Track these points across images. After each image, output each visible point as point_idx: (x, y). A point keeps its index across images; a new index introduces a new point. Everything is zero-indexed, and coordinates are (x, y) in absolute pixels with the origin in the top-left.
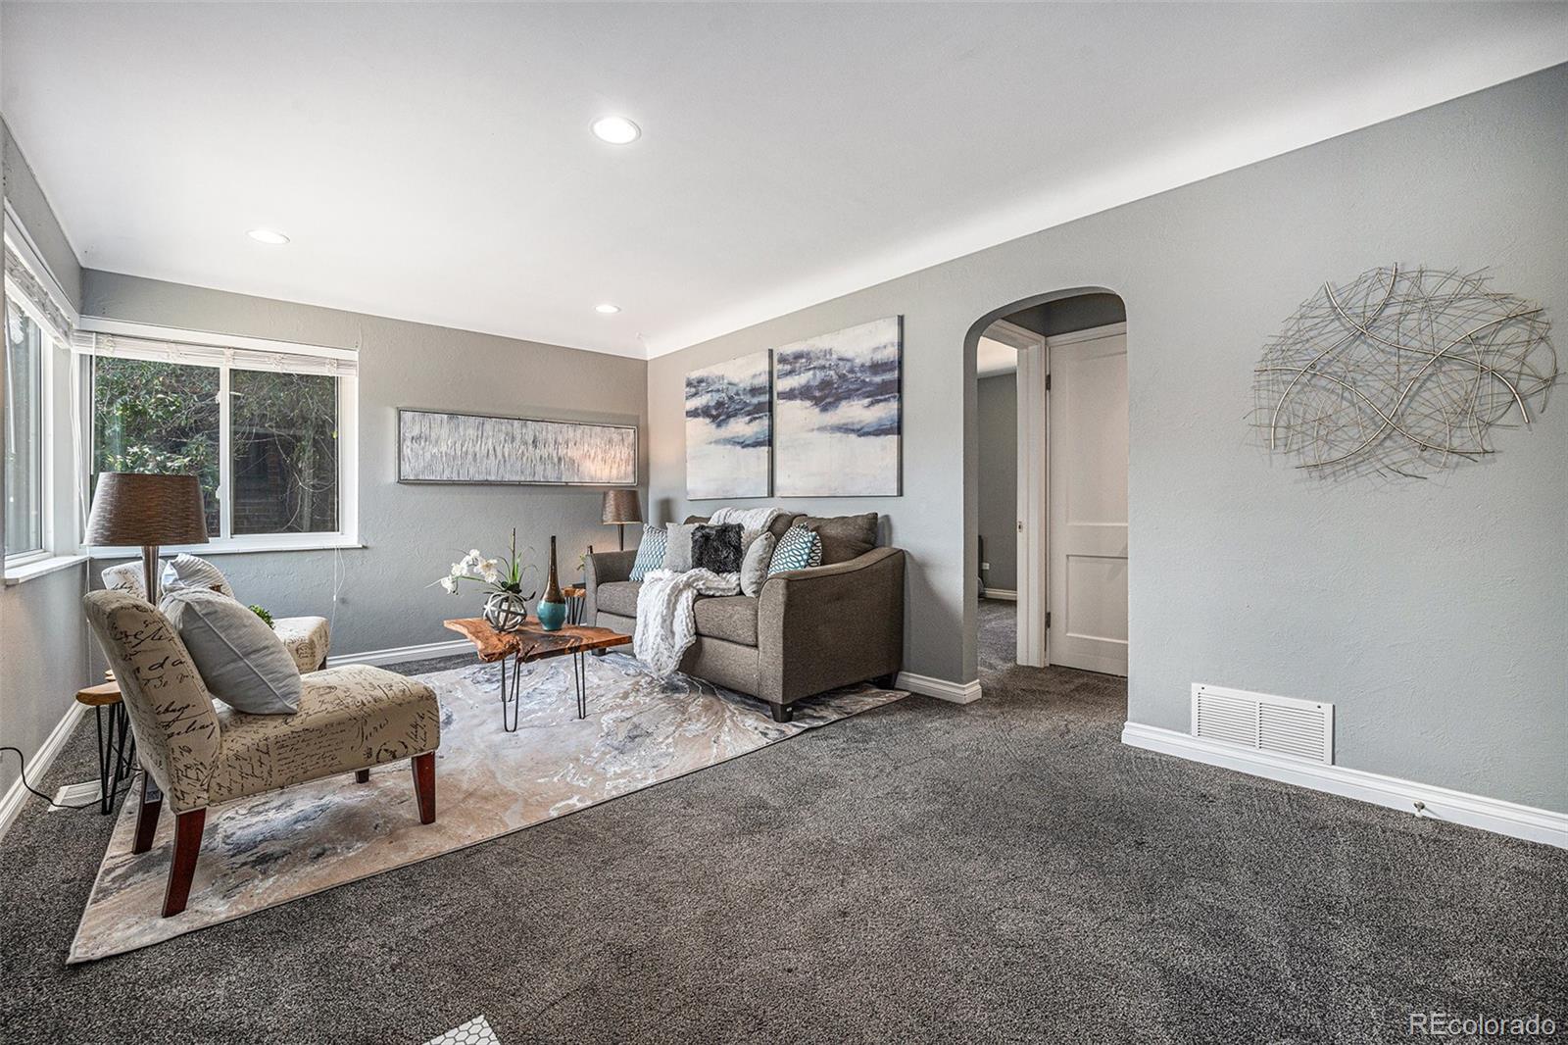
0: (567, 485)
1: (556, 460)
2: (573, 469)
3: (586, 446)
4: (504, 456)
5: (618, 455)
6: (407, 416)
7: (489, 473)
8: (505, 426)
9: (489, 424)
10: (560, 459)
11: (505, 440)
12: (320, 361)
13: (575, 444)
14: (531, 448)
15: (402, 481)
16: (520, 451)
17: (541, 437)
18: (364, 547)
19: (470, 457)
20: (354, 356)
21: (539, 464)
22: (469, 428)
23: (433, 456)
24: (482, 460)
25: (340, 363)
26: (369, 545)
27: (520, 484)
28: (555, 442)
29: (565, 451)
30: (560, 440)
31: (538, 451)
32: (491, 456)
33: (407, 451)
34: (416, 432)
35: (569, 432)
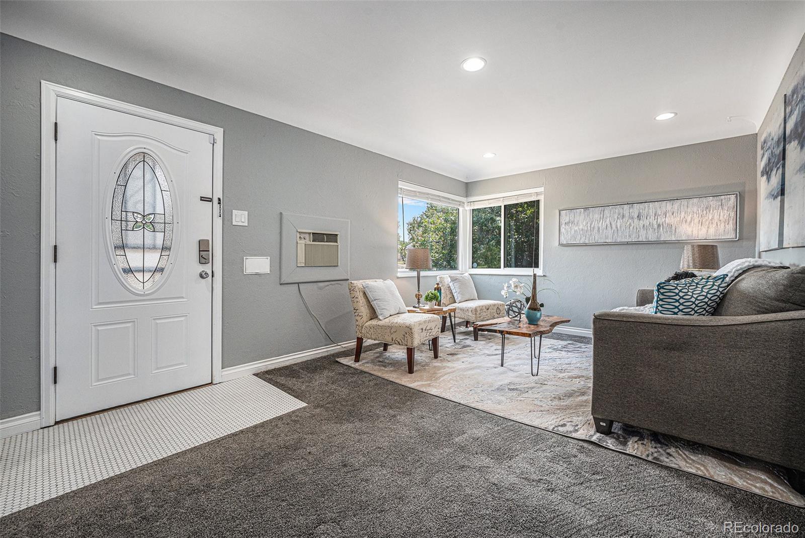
0: (665, 242)
1: (656, 226)
2: (671, 231)
3: (683, 214)
4: (617, 228)
5: (716, 217)
6: (563, 213)
7: (607, 237)
8: (618, 209)
9: (607, 211)
10: (659, 226)
11: (618, 219)
12: (530, 195)
13: (673, 214)
14: (636, 220)
15: (561, 245)
16: (628, 223)
17: (645, 213)
18: (544, 276)
19: (596, 229)
20: (542, 189)
21: (642, 230)
22: (595, 214)
23: (575, 231)
24: (603, 231)
25: (537, 194)
26: (547, 275)
27: (628, 244)
28: (655, 215)
29: (663, 220)
30: (659, 212)
31: (641, 222)
32: (609, 228)
33: (563, 230)
34: (567, 221)
35: (668, 206)
